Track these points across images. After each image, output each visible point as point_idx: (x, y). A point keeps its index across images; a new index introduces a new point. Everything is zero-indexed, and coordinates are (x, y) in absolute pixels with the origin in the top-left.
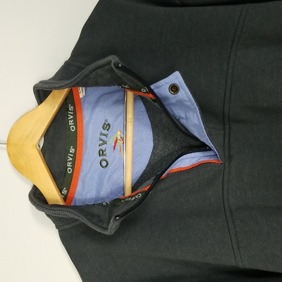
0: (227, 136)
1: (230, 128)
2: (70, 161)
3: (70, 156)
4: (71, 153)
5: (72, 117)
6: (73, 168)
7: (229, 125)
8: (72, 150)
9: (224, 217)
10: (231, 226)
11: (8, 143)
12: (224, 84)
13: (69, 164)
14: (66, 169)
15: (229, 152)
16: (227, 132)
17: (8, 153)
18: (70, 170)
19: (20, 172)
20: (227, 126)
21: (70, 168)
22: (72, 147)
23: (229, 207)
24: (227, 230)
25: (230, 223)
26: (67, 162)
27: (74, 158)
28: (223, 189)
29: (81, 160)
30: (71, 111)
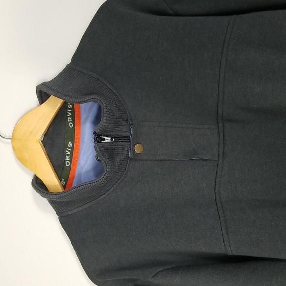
0: (222, 134)
1: (224, 126)
2: (68, 155)
3: (68, 150)
4: (69, 148)
5: (71, 114)
6: (71, 161)
7: (223, 124)
8: (70, 145)
9: (216, 207)
10: (222, 215)
11: (13, 138)
12: (217, 88)
13: (67, 158)
14: (64, 163)
15: (224, 148)
16: (221, 129)
17: (13, 147)
18: (68, 163)
19: (24, 165)
20: (221, 125)
21: (68, 162)
22: (70, 142)
23: (220, 199)
24: (218, 217)
25: (221, 212)
26: (65, 156)
27: (72, 152)
28: (216, 183)
29: (78, 154)
30: (70, 109)
